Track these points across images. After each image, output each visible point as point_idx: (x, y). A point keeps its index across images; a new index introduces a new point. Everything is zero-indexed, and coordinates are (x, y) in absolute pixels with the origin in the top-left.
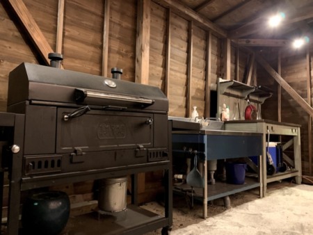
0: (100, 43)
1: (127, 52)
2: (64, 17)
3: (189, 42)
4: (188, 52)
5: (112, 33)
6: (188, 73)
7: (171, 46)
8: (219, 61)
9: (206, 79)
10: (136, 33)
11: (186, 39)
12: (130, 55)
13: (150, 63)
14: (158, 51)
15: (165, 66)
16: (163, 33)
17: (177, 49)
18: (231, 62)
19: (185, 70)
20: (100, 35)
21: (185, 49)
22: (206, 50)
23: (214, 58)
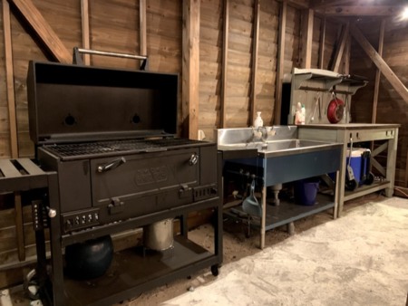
0: (136, 44)
1: (170, 49)
2: (90, 18)
3: (254, 22)
4: (253, 36)
5: (151, 28)
6: (252, 65)
7: (229, 31)
8: (297, 41)
9: (277, 70)
10: (181, 23)
11: (250, 19)
12: (176, 53)
13: (201, 59)
14: (211, 42)
15: (221, 61)
16: (218, 16)
17: (237, 34)
18: (314, 40)
19: (249, 61)
20: (135, 33)
21: (248, 33)
22: (278, 29)
23: (289, 39)
